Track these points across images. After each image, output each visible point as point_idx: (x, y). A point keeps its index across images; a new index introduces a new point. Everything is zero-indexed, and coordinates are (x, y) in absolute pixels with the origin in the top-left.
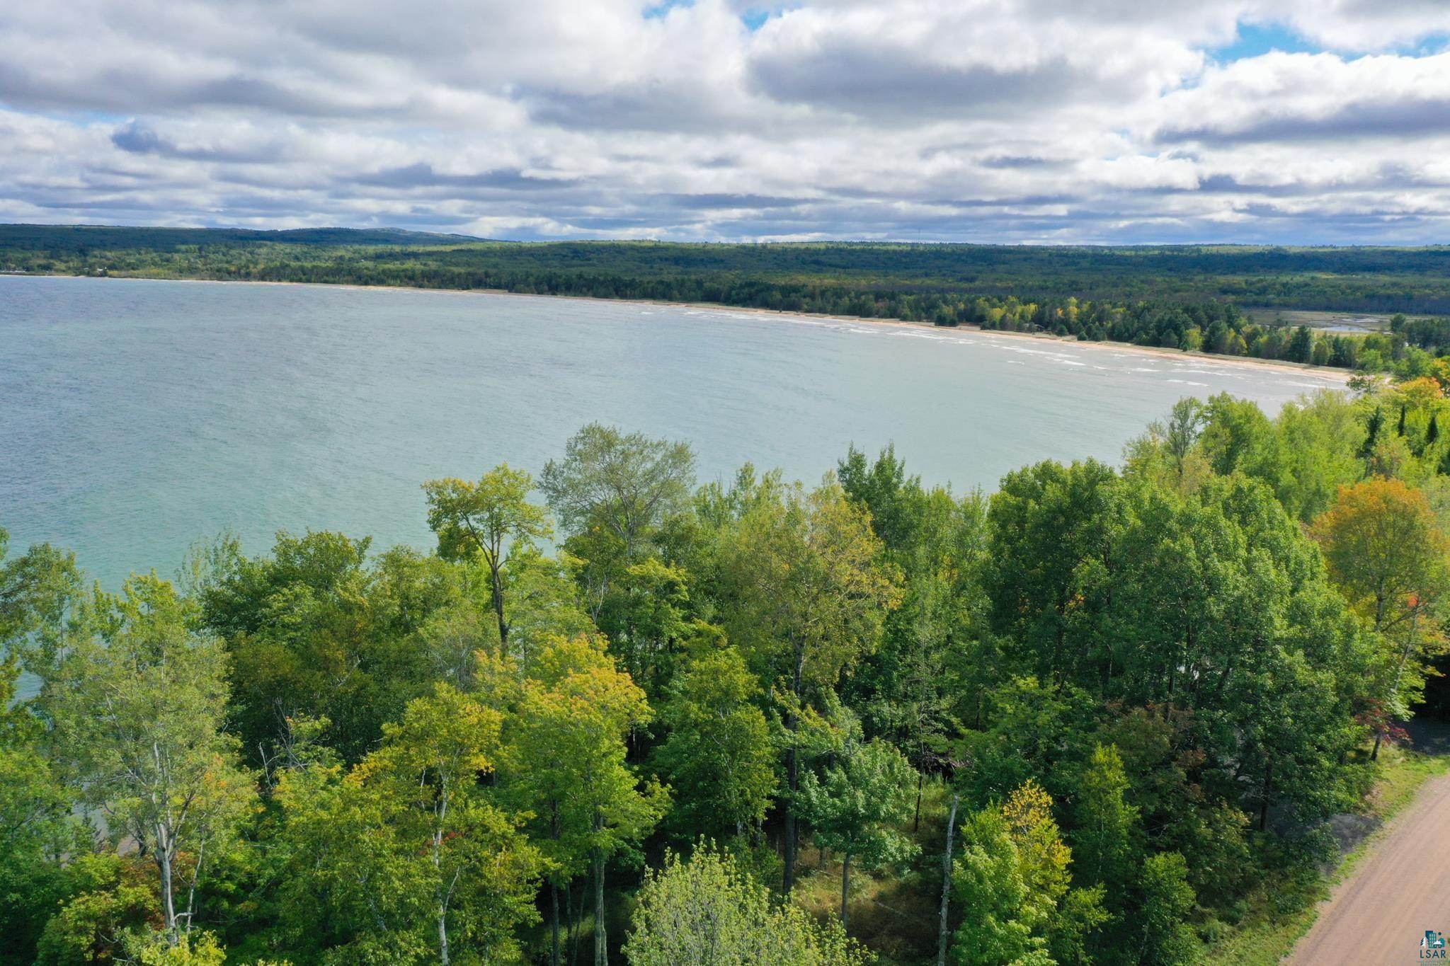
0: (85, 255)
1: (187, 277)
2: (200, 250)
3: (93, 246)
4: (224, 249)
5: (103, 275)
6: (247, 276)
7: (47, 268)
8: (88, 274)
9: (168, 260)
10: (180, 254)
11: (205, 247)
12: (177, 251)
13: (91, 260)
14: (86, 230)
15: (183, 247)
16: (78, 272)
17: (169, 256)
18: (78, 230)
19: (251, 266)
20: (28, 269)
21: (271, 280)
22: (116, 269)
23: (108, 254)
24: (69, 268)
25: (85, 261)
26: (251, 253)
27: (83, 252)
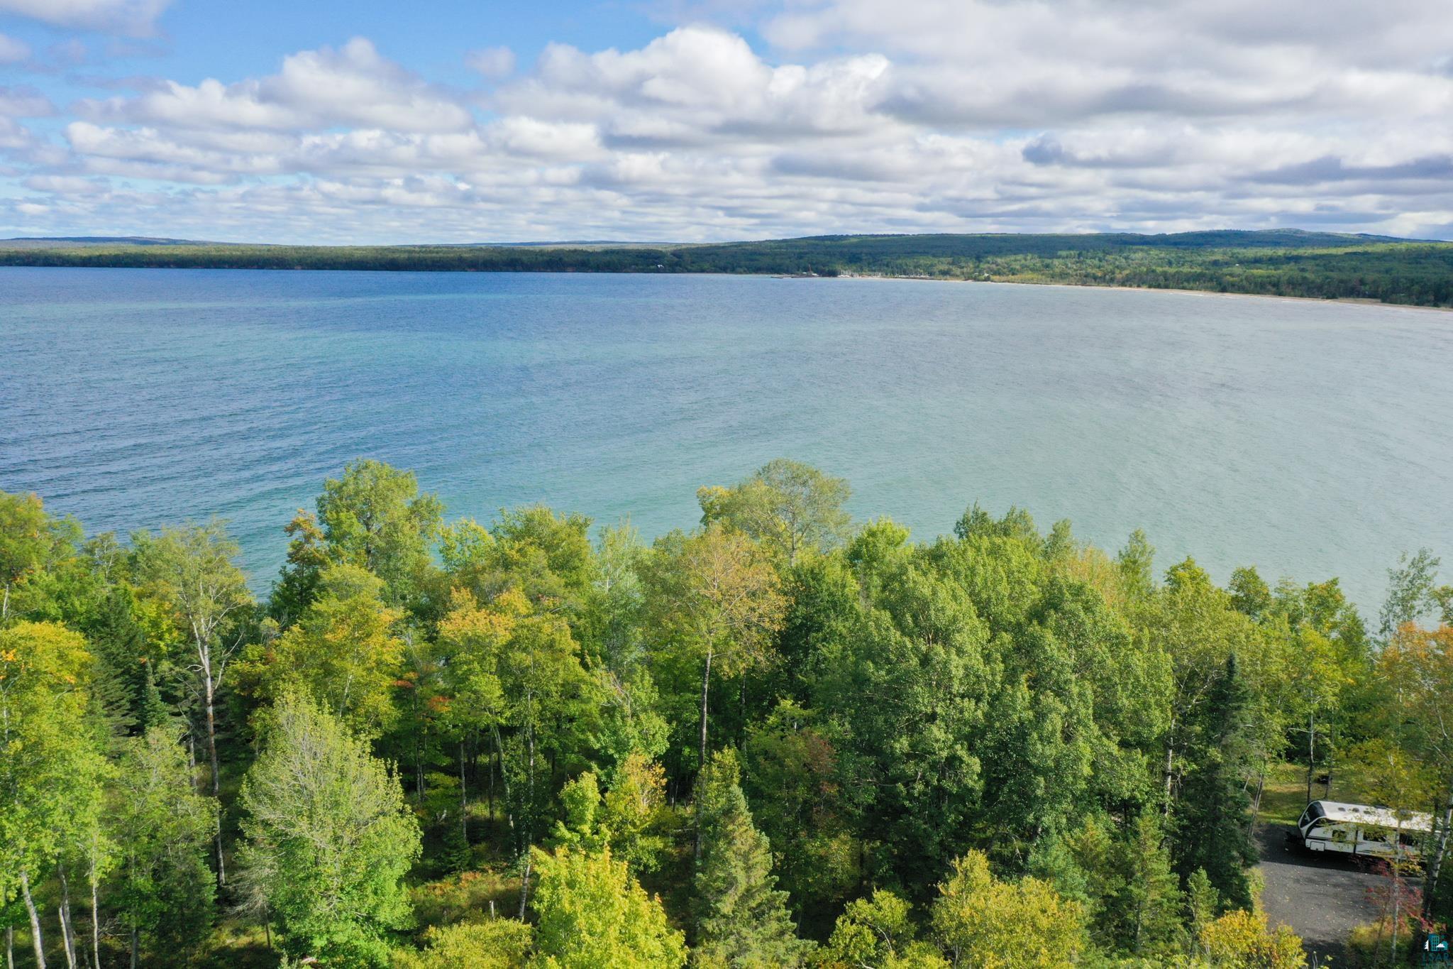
0: (980, 261)
1: (1058, 282)
2: (1080, 255)
3: (988, 253)
4: (1101, 255)
5: (987, 279)
6: (1111, 282)
7: (945, 273)
8: (976, 279)
9: (1047, 266)
10: (1061, 260)
11: (1084, 252)
12: (1059, 257)
13: (982, 266)
14: (990, 238)
15: (1064, 253)
16: (968, 277)
17: (1049, 261)
18: (984, 238)
19: (1117, 271)
20: (931, 274)
21: (1131, 286)
22: (999, 274)
23: (999, 260)
24: (963, 273)
25: (978, 267)
26: (1126, 258)
27: (979, 258)
